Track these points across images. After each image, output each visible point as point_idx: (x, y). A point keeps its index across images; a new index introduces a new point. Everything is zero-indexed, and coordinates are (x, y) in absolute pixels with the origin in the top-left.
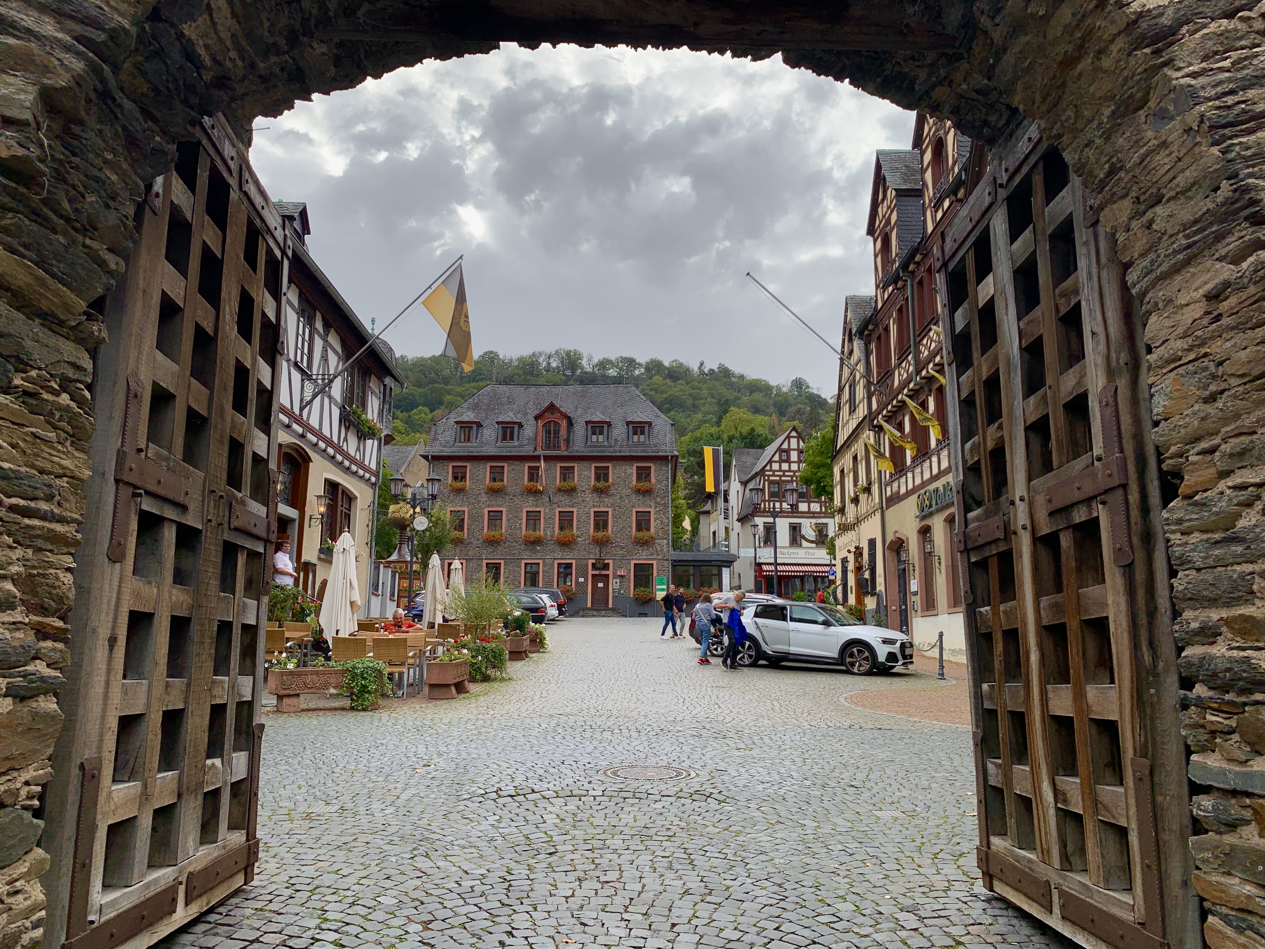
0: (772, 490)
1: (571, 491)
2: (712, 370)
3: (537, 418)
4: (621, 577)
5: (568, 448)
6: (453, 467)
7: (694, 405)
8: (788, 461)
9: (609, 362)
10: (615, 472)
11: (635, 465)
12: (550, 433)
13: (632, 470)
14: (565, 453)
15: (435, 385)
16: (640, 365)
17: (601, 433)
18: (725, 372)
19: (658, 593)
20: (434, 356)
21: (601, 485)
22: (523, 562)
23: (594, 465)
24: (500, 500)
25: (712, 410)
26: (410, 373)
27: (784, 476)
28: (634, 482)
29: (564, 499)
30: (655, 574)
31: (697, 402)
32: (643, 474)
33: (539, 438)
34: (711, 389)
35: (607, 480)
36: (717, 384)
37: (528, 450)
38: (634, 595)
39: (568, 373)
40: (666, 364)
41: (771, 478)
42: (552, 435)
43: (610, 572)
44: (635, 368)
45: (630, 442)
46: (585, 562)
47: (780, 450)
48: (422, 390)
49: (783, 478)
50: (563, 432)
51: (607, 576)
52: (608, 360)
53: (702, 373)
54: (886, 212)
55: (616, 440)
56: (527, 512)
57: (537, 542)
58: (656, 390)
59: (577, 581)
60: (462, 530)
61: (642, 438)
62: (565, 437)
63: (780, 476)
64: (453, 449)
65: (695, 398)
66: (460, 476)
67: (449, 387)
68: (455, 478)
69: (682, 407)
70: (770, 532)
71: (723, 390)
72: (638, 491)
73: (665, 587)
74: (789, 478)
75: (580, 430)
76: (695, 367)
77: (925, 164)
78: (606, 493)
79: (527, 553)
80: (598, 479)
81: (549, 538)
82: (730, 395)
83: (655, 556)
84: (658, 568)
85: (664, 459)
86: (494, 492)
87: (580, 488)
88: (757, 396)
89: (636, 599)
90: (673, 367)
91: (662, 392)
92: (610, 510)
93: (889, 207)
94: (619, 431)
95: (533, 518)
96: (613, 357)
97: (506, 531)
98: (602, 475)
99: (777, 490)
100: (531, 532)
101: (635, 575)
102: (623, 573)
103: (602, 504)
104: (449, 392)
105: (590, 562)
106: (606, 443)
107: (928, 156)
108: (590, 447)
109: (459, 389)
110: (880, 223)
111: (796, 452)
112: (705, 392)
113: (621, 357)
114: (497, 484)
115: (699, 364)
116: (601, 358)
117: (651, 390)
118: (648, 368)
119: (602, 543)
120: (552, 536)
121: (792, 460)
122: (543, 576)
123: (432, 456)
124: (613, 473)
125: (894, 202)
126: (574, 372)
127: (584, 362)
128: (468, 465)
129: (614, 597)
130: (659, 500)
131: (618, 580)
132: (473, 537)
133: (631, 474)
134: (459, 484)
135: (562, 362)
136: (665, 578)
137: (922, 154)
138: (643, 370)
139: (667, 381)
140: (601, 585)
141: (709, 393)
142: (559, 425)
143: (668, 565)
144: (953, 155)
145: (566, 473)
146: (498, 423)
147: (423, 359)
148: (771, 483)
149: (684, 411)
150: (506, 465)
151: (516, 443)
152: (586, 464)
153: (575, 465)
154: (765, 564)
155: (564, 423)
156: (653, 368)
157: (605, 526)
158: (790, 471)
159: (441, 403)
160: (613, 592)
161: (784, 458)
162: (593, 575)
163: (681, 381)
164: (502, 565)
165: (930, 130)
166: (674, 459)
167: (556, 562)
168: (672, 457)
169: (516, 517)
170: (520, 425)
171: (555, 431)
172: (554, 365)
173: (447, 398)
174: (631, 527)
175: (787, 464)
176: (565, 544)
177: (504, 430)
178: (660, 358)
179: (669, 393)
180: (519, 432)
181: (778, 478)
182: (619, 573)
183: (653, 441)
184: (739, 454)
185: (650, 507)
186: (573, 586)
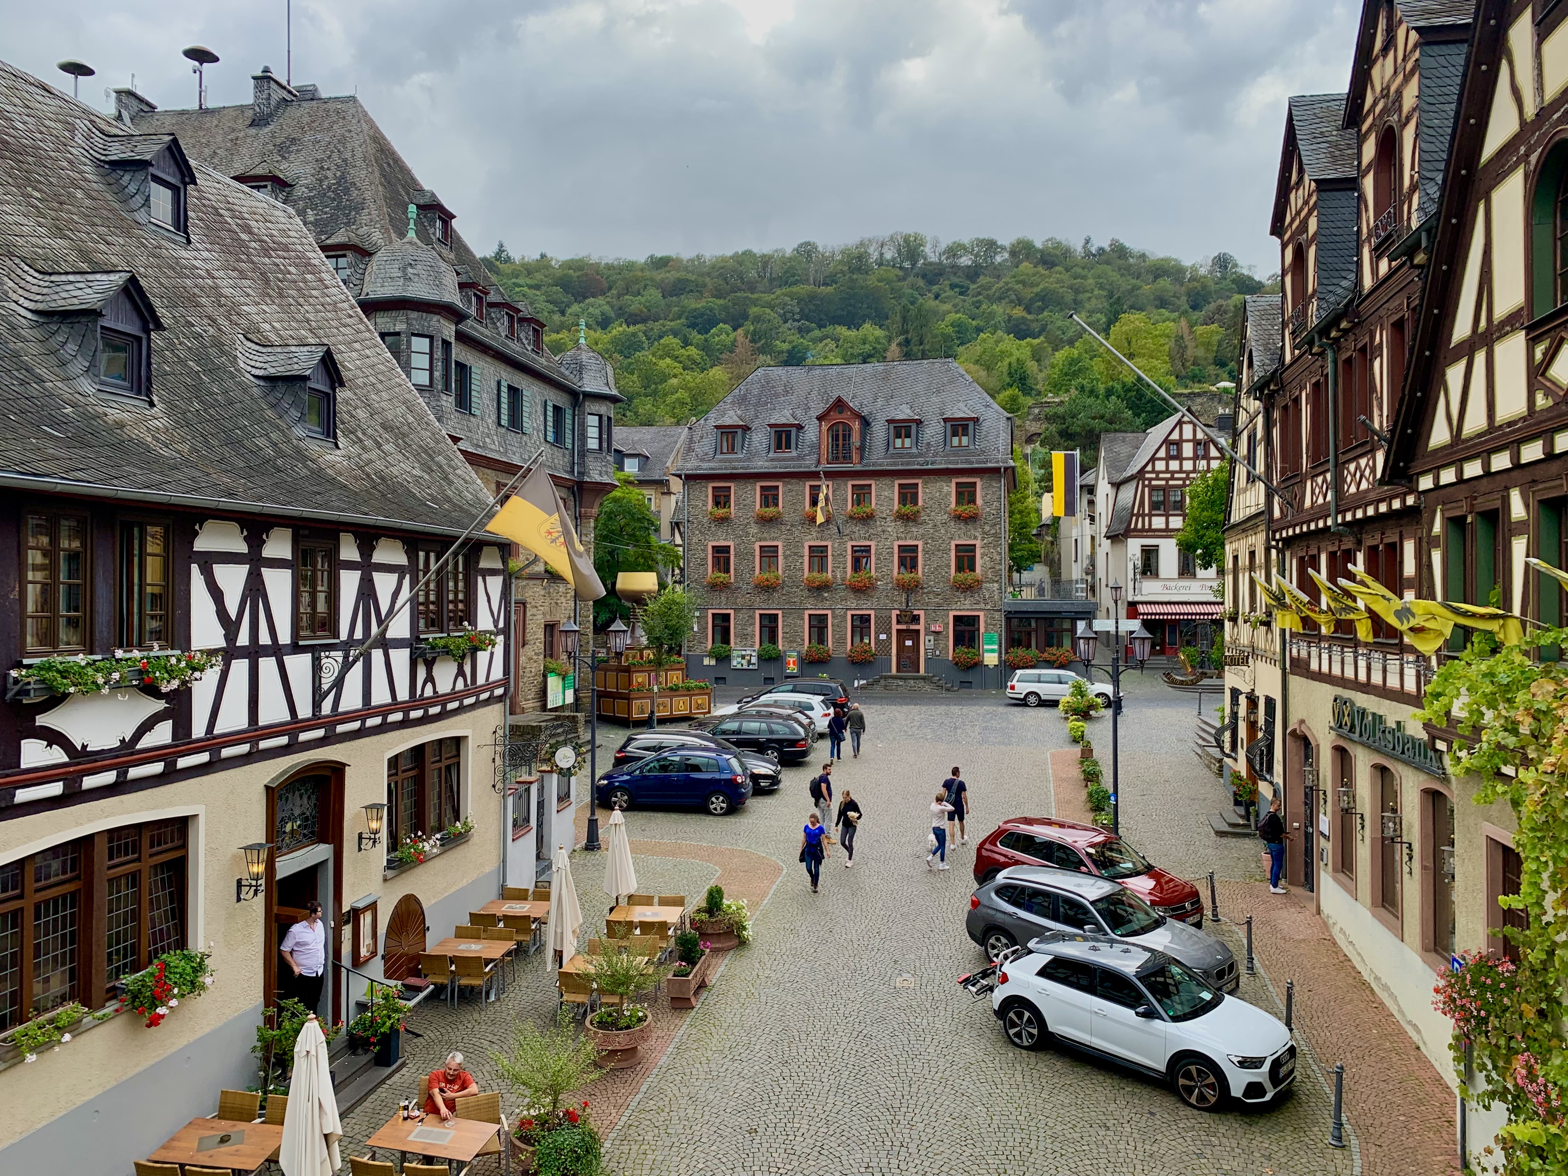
0: (1154, 499)
1: (867, 519)
2: (1101, 250)
3: (820, 418)
4: (937, 633)
5: (862, 458)
6: (714, 488)
7: (1075, 301)
8: (1179, 457)
9: (962, 247)
10: (926, 491)
11: (954, 481)
12: (837, 440)
13: (950, 488)
14: (858, 467)
15: (738, 294)
16: (1003, 248)
17: (908, 436)
18: (1120, 251)
19: (986, 655)
20: (737, 253)
21: (908, 509)
22: (807, 613)
23: (897, 482)
24: (774, 532)
25: (1100, 306)
26: (708, 280)
27: (1173, 478)
28: (953, 505)
29: (858, 529)
30: (982, 630)
31: (1081, 297)
32: (966, 494)
33: (824, 447)
34: (1099, 277)
35: (916, 503)
36: (1108, 268)
37: (809, 463)
38: (954, 658)
39: (907, 265)
40: (1039, 245)
41: (1154, 483)
42: (841, 442)
43: (921, 627)
44: (996, 253)
45: (948, 448)
46: (887, 613)
47: (1167, 442)
48: (721, 302)
49: (1171, 483)
50: (855, 439)
51: (918, 632)
52: (959, 245)
53: (1088, 254)
54: (1302, 209)
55: (928, 444)
56: (810, 547)
57: (825, 587)
58: (1023, 283)
59: (877, 638)
60: (727, 571)
61: (965, 440)
62: (858, 444)
63: (1167, 480)
64: (712, 465)
65: (1077, 291)
66: (722, 500)
67: (755, 296)
68: (717, 504)
69: (1059, 304)
70: (1150, 556)
71: (1115, 276)
72: (958, 518)
73: (996, 647)
74: (1181, 482)
75: (879, 432)
76: (1078, 247)
77: (1366, 160)
78: (914, 521)
79: (811, 600)
80: (903, 500)
81: (839, 581)
82: (1125, 283)
83: (982, 606)
84: (986, 622)
85: (994, 472)
86: (766, 521)
87: (878, 514)
88: (1165, 283)
89: (956, 664)
90: (1048, 248)
91: (1032, 285)
92: (920, 544)
93: (1306, 203)
94: (933, 431)
95: (818, 554)
96: (966, 240)
97: (784, 572)
98: (908, 495)
99: (1161, 498)
100: (815, 574)
101: (954, 630)
102: (938, 629)
103: (910, 535)
104: (755, 303)
105: (895, 613)
106: (914, 450)
107: (1369, 150)
108: (892, 456)
109: (767, 297)
110: (1293, 220)
111: (1191, 445)
112: (1091, 281)
113: (977, 239)
114: (771, 511)
115: (1083, 241)
116: (950, 242)
117: (1018, 282)
118: (1013, 253)
119: (910, 589)
120: (843, 579)
121: (1185, 455)
122: (833, 630)
123: (686, 475)
124: (924, 493)
125: (1314, 199)
126: (914, 265)
127: (928, 250)
128: (732, 485)
129: (927, 660)
130: (987, 528)
131: (932, 638)
132: (742, 580)
133: (949, 494)
134: (721, 512)
135: (899, 252)
136: (996, 636)
137: (1361, 140)
138: (1006, 255)
139: (1041, 269)
140: (909, 643)
141: (1097, 283)
142: (850, 429)
143: (1000, 617)
144: (1412, 177)
145: (861, 495)
146: (770, 426)
147: (724, 259)
148: (1153, 489)
149: (1062, 310)
150: (780, 484)
151: (794, 454)
152: (887, 481)
153: (872, 482)
154: (1142, 603)
155: (856, 426)
156: (1020, 251)
157: (914, 567)
158: (1181, 471)
159: (745, 317)
160: (926, 653)
161: (1174, 452)
162: (898, 631)
163: (1057, 268)
164: (780, 616)
165: (1375, 104)
166: (1010, 471)
167: (849, 613)
168: (1006, 469)
169: (795, 554)
170: (800, 427)
171: (844, 436)
172: (888, 256)
173: (754, 310)
174: (949, 566)
175: (1177, 463)
176: (861, 590)
177: (779, 434)
178: (1030, 237)
179: (1041, 286)
180: (797, 436)
181: (1163, 483)
182: (933, 629)
183: (980, 445)
184: (1111, 441)
185: (975, 538)
186: (873, 645)
